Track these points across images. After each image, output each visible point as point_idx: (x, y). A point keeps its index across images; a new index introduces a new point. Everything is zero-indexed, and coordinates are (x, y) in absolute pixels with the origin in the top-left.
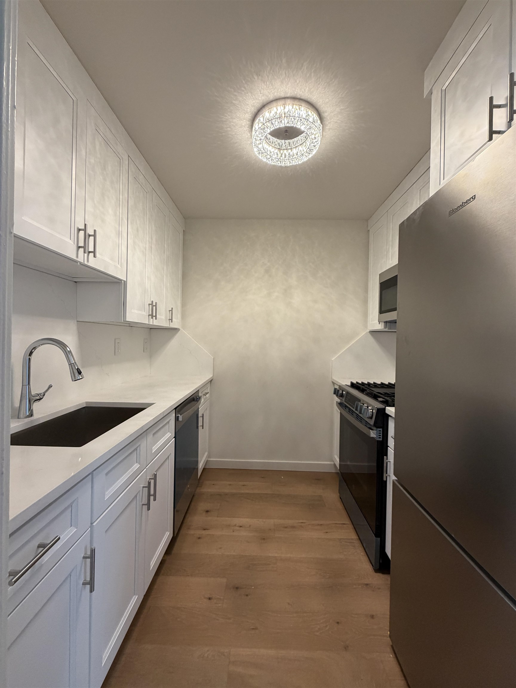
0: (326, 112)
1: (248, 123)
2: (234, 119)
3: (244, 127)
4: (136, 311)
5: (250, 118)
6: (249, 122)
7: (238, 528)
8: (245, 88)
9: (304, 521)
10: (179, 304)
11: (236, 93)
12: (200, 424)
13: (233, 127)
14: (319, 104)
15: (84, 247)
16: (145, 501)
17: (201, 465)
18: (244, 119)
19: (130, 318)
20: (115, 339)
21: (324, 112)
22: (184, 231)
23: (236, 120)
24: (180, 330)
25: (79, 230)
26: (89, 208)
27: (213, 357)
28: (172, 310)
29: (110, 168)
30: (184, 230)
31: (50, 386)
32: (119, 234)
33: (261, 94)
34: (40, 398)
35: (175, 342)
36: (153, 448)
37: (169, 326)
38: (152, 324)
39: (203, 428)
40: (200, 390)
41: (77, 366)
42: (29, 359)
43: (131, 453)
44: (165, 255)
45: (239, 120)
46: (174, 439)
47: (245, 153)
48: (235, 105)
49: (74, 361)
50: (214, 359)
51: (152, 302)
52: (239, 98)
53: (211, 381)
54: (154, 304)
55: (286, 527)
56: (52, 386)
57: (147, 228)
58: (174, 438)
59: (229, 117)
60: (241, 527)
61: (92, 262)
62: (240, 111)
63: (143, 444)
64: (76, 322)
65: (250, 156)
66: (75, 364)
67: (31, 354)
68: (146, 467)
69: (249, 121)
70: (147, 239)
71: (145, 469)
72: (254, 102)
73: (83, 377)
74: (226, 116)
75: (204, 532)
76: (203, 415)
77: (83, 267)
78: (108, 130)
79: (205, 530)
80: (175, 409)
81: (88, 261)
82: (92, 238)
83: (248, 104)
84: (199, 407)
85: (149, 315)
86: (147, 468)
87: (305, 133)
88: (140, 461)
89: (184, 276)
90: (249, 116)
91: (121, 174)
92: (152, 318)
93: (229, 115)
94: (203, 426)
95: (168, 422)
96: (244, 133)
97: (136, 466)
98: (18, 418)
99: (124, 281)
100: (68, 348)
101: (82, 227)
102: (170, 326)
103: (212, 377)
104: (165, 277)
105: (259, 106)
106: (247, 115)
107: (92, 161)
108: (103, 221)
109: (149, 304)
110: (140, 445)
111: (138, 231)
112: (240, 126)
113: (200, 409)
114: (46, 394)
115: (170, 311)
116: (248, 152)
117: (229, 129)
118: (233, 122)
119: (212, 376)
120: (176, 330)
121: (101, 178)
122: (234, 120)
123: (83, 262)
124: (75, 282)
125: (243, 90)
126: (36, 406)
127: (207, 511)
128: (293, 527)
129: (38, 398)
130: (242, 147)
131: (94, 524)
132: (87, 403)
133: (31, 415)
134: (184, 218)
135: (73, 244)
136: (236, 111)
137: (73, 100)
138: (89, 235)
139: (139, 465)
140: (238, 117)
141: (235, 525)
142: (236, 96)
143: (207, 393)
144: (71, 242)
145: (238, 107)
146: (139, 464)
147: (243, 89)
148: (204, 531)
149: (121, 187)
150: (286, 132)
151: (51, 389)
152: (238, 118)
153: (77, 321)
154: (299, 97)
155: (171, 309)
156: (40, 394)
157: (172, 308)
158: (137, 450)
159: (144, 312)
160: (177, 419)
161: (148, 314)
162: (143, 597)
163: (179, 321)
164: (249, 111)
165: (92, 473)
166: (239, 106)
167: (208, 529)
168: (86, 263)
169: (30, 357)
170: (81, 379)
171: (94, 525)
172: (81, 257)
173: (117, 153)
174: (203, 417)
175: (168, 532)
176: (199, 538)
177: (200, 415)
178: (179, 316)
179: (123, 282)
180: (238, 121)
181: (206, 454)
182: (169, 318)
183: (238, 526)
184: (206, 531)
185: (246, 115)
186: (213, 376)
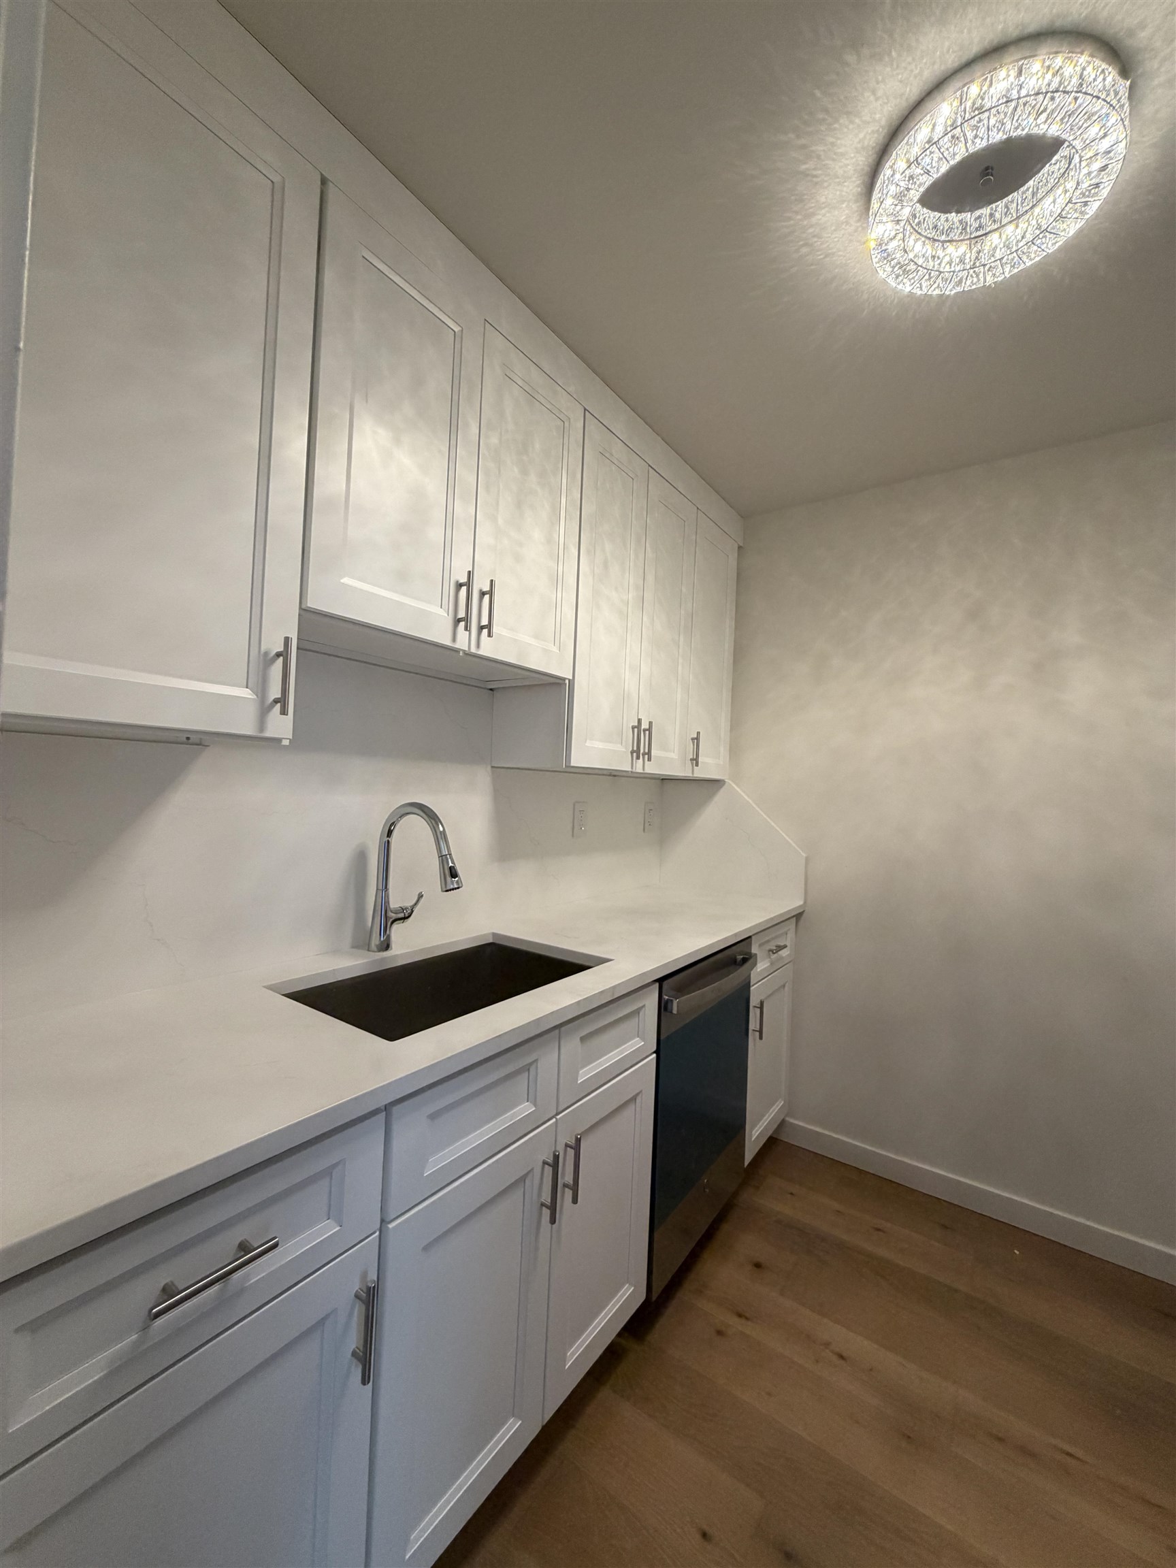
0: (1142, 26)
1: (856, 209)
2: (813, 214)
3: (847, 223)
4: (599, 745)
5: (859, 189)
6: (858, 204)
7: (834, 1359)
8: (826, 111)
9: (1079, 1453)
10: (724, 724)
11: (802, 141)
12: (753, 1024)
13: (816, 239)
14: (1105, 13)
15: (467, 619)
16: (546, 1197)
17: (756, 1133)
18: (843, 202)
19: (578, 759)
20: (574, 805)
21: (1131, 33)
22: (740, 547)
23: (820, 217)
24: (726, 784)
25: (461, 585)
26: (485, 536)
27: (804, 855)
28: (697, 739)
29: (537, 446)
30: (741, 544)
31: (420, 896)
32: (556, 581)
33: (877, 99)
34: (405, 915)
35: (712, 814)
36: (581, 1072)
37: (691, 775)
38: (642, 771)
39: (761, 1038)
40: (753, 937)
41: (453, 862)
42: (388, 841)
43: (508, 1077)
44: (683, 612)
45: (829, 212)
46: (654, 1055)
47: (865, 296)
48: (807, 175)
49: (448, 852)
50: (807, 859)
51: (639, 721)
52: (814, 148)
53: (798, 916)
54: (645, 725)
55: (1001, 1440)
56: (422, 896)
57: (632, 557)
58: (654, 1052)
59: (799, 217)
60: (841, 1357)
61: (488, 648)
62: (826, 184)
63: (547, 1060)
64: (489, 768)
65: (881, 300)
66: (448, 856)
67: (390, 833)
68: (558, 1114)
69: (856, 201)
70: (631, 581)
71: (554, 1120)
72: (861, 136)
73: (460, 885)
74: (790, 219)
75: (734, 1321)
76: (762, 1003)
77: (470, 658)
78: (533, 368)
79: (740, 1316)
80: (661, 981)
81: (478, 646)
82: (487, 597)
83: (843, 154)
84: (749, 982)
85: (632, 753)
86: (558, 1117)
87: (1066, 144)
88: (536, 1098)
89: (739, 654)
90: (853, 186)
91: (565, 453)
92: (638, 758)
93: (797, 213)
94: (761, 1032)
95: (637, 1012)
96: (851, 241)
97: (525, 1109)
98: (368, 950)
99: (569, 680)
100: (440, 826)
101: (464, 579)
102: (693, 773)
103: (800, 906)
104: (681, 660)
105: (881, 138)
106: (848, 187)
107: (494, 440)
108: (518, 558)
109: (633, 728)
110: (536, 1061)
111: (606, 565)
112: (833, 228)
113: (752, 988)
114: (416, 911)
115: (693, 739)
116: (873, 291)
117: (804, 250)
118: (812, 226)
119: (801, 903)
120: (714, 784)
121: (516, 470)
122: (814, 220)
123: (467, 649)
124: (491, 690)
125: (824, 120)
126: (397, 931)
127: (758, 1265)
128: (1025, 1451)
129: (402, 915)
130: (853, 284)
131: (390, 1226)
132: (494, 935)
133: (386, 946)
134: (742, 517)
135: (446, 615)
136: (814, 191)
137: (455, 332)
138: (484, 592)
139: (534, 1109)
140: (823, 203)
141: (827, 1345)
142: (804, 147)
143: (780, 948)
144: (442, 612)
145: (815, 176)
146: (532, 1105)
147: (821, 116)
148: (737, 1319)
149: (564, 481)
150: (987, 175)
151: (422, 900)
152: (824, 208)
153: (492, 767)
154: (1014, 33)
155: (695, 736)
156: (406, 908)
157: (698, 733)
158: (529, 1070)
159: (619, 745)
160: (663, 1007)
161: (631, 749)
162: (540, 1429)
163: (722, 763)
164: (852, 172)
165: (387, 1108)
166: (820, 172)
167: (747, 1319)
168: (473, 650)
169: (390, 840)
170: (456, 889)
171: (388, 1228)
172: (463, 641)
173: (556, 411)
174: (761, 1008)
175: (631, 1284)
176: (720, 1333)
177: (754, 1001)
178: (722, 749)
179: (567, 682)
180: (824, 215)
181: (780, 1103)
182: (692, 757)
183: (832, 1352)
184: (743, 1321)
185: (845, 189)
186: (805, 902)
